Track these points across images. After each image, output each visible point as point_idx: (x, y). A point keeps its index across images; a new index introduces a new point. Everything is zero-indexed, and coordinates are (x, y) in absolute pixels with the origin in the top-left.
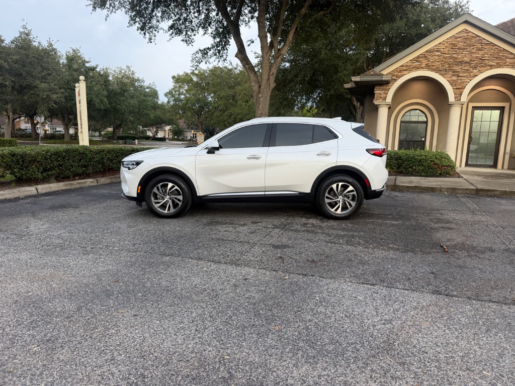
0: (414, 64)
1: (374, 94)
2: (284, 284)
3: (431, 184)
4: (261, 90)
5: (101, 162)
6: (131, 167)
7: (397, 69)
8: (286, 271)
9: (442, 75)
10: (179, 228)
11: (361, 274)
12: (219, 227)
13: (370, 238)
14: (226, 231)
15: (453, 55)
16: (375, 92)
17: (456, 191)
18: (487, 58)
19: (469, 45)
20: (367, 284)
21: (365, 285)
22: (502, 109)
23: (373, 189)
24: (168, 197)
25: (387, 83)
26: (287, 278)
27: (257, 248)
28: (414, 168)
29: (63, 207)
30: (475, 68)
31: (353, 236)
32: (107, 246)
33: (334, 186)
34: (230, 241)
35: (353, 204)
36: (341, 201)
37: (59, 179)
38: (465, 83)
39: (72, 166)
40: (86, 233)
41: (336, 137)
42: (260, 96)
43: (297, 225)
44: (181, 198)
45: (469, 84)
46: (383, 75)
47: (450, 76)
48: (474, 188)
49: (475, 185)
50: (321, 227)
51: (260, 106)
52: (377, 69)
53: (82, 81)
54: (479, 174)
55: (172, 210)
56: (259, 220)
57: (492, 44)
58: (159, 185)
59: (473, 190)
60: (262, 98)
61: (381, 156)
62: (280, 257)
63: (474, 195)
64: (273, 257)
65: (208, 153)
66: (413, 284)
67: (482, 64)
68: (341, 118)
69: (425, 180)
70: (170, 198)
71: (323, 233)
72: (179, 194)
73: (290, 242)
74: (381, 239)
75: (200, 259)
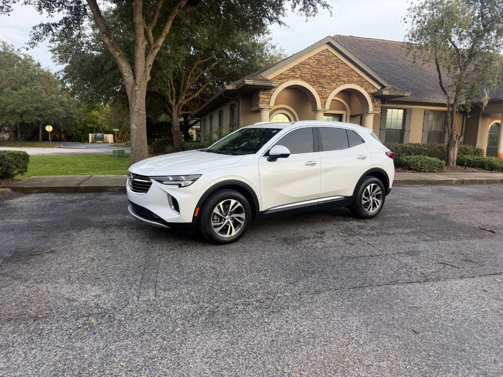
4: (137, 82)
6: (183, 183)
7: (277, 76)
9: (312, 86)
15: (319, 69)
16: (260, 96)
18: (342, 75)
19: (330, 63)
22: (341, 116)
24: (228, 217)
25: (272, 88)
35: (380, 202)
36: (371, 201)
41: (364, 142)
42: (136, 89)
44: (243, 215)
45: (330, 95)
47: (318, 87)
51: (137, 100)
55: (235, 232)
57: (345, 64)
60: (139, 92)
67: (339, 79)
72: (242, 212)
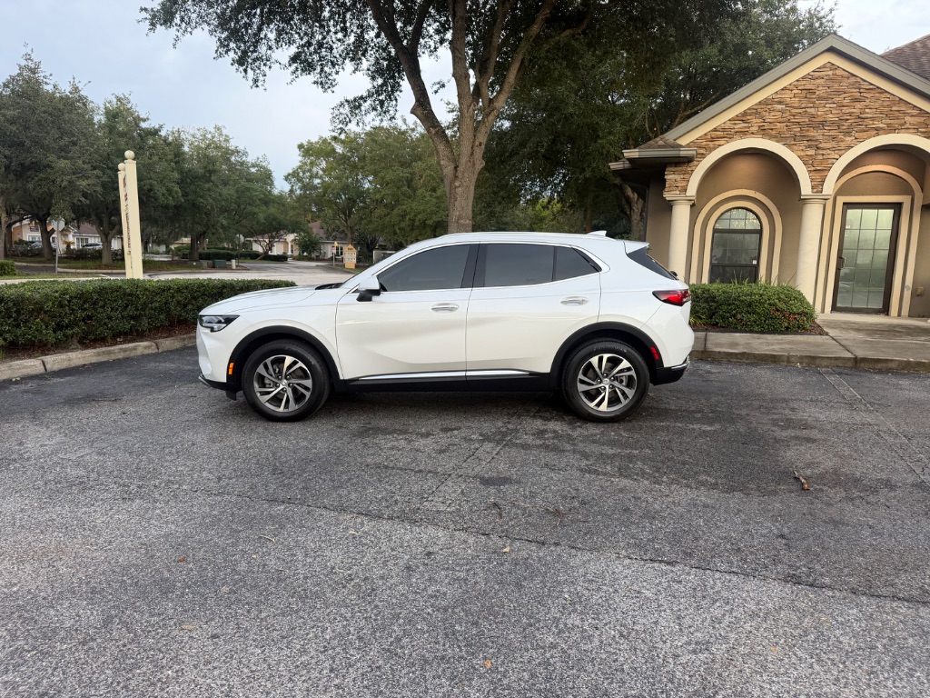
0: (736, 127)
1: (665, 180)
2: (502, 565)
3: (771, 347)
4: (459, 174)
5: (164, 309)
6: (216, 326)
7: (705, 135)
8: (506, 535)
9: (789, 146)
10: (305, 443)
11: (649, 540)
12: (380, 440)
13: (663, 462)
14: (392, 448)
15: (808, 110)
16: (666, 177)
17: (817, 362)
18: (870, 116)
19: (838, 92)
20: (661, 562)
21: (656, 565)
22: (897, 207)
23: (666, 365)
24: (285, 381)
25: (688, 160)
26: (507, 550)
27: (450, 484)
28: (739, 316)
29: (90, 399)
30: (848, 133)
31: (631, 458)
32: (170, 481)
33: (595, 360)
34: (401, 469)
35: (630, 393)
36: (607, 387)
37: (86, 342)
38: (830, 161)
39: (110, 318)
40: (131, 453)
41: (597, 269)
42: (457, 184)
43: (526, 434)
44: (309, 383)
45: (837, 163)
46: (681, 146)
47: (803, 148)
48: (849, 355)
49: (851, 348)
50: (570, 439)
51: (457, 204)
52: (670, 136)
53: (130, 161)
54: (859, 328)
55: (293, 407)
56: (455, 425)
57: (880, 91)
58: (268, 361)
59: (849, 359)
60: (460, 189)
61: (680, 304)
62: (495, 505)
63: (851, 368)
64: (481, 503)
65: (360, 299)
66: (746, 562)
67: (861, 126)
68: (605, 232)
69: (761, 341)
70: (289, 384)
71: (574, 451)
72: (306, 377)
73: (513, 471)
74: (684, 464)
75: (343, 510)
